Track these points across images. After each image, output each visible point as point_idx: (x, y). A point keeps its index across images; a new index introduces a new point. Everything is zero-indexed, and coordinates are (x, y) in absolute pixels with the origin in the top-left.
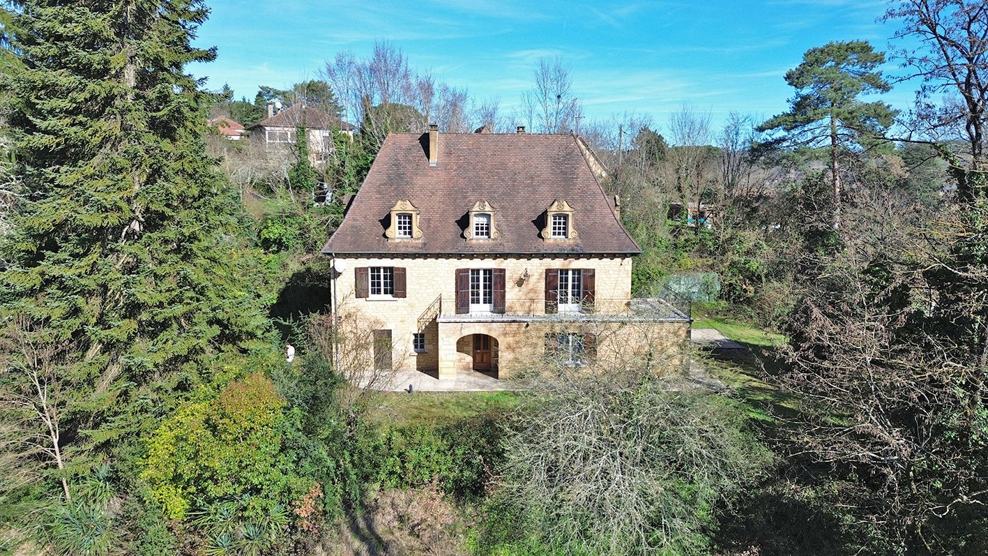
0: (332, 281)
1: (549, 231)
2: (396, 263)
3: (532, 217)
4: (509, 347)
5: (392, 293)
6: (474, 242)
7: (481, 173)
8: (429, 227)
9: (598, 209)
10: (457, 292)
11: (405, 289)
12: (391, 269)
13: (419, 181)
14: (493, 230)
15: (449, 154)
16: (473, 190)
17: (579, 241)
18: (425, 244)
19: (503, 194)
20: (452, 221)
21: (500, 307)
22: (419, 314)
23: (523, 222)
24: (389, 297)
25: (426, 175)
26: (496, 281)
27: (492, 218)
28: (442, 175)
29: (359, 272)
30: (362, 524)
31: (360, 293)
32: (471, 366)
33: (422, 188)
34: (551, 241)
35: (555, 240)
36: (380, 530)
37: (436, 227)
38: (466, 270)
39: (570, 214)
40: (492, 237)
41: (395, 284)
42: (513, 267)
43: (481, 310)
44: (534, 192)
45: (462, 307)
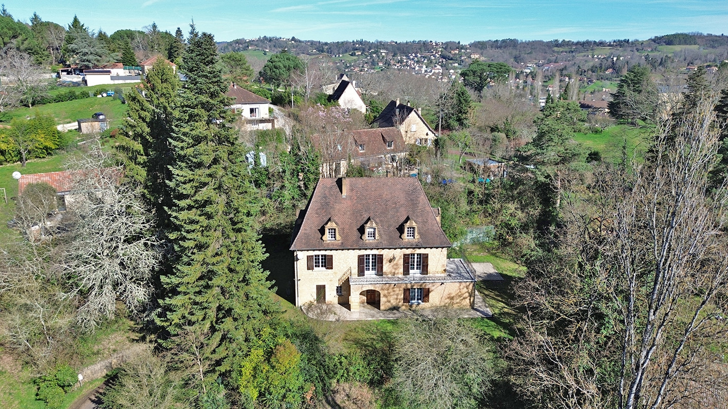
0: (295, 262)
1: (405, 235)
2: (328, 253)
3: (396, 226)
4: (385, 296)
5: (325, 267)
6: (367, 241)
7: (369, 201)
8: (343, 233)
9: (430, 221)
10: (358, 266)
11: (332, 265)
12: (325, 256)
13: (337, 206)
14: (377, 235)
15: (352, 190)
16: (366, 211)
17: (420, 240)
18: (342, 243)
19: (381, 213)
20: (355, 229)
21: (380, 273)
22: (339, 277)
23: (392, 229)
24: (324, 268)
25: (341, 203)
26: (378, 261)
27: (376, 229)
28: (349, 203)
29: (309, 258)
30: (330, 399)
31: (310, 268)
32: (366, 301)
33: (339, 210)
34: (406, 240)
35: (408, 239)
36: (338, 402)
37: (347, 233)
38: (363, 256)
39: (416, 227)
40: (376, 239)
41: (327, 263)
42: (387, 254)
43: (370, 274)
44: (397, 211)
45: (361, 273)
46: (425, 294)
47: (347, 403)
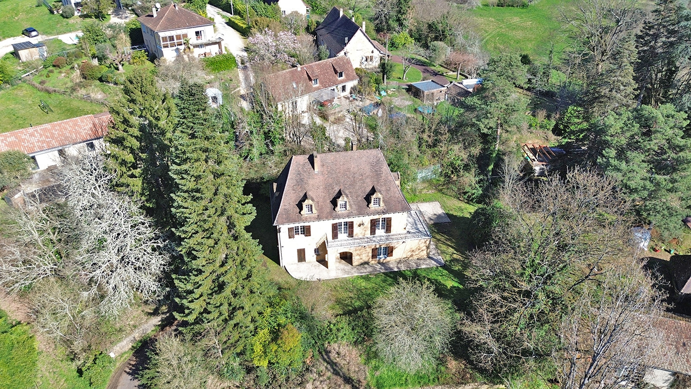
0: (278, 234)
1: (371, 205)
2: (306, 224)
3: (363, 196)
4: (358, 254)
5: (304, 233)
6: (340, 212)
7: (339, 175)
8: (318, 206)
9: (392, 189)
10: (333, 232)
11: (310, 233)
12: (304, 226)
13: (311, 182)
14: (348, 207)
15: (323, 165)
16: (336, 184)
17: (385, 207)
18: (318, 215)
19: (350, 185)
20: (329, 201)
21: (351, 235)
22: (317, 242)
23: (360, 198)
24: (303, 235)
25: (314, 178)
26: (350, 226)
27: (347, 203)
28: (321, 178)
29: (290, 230)
31: (291, 236)
32: (339, 257)
33: (313, 185)
34: (373, 208)
35: (375, 207)
37: (322, 205)
38: (337, 224)
39: (381, 198)
40: (347, 209)
41: (306, 231)
42: (356, 221)
43: (343, 236)
44: (364, 182)
45: (335, 236)
46: (389, 251)
47: (338, 359)
